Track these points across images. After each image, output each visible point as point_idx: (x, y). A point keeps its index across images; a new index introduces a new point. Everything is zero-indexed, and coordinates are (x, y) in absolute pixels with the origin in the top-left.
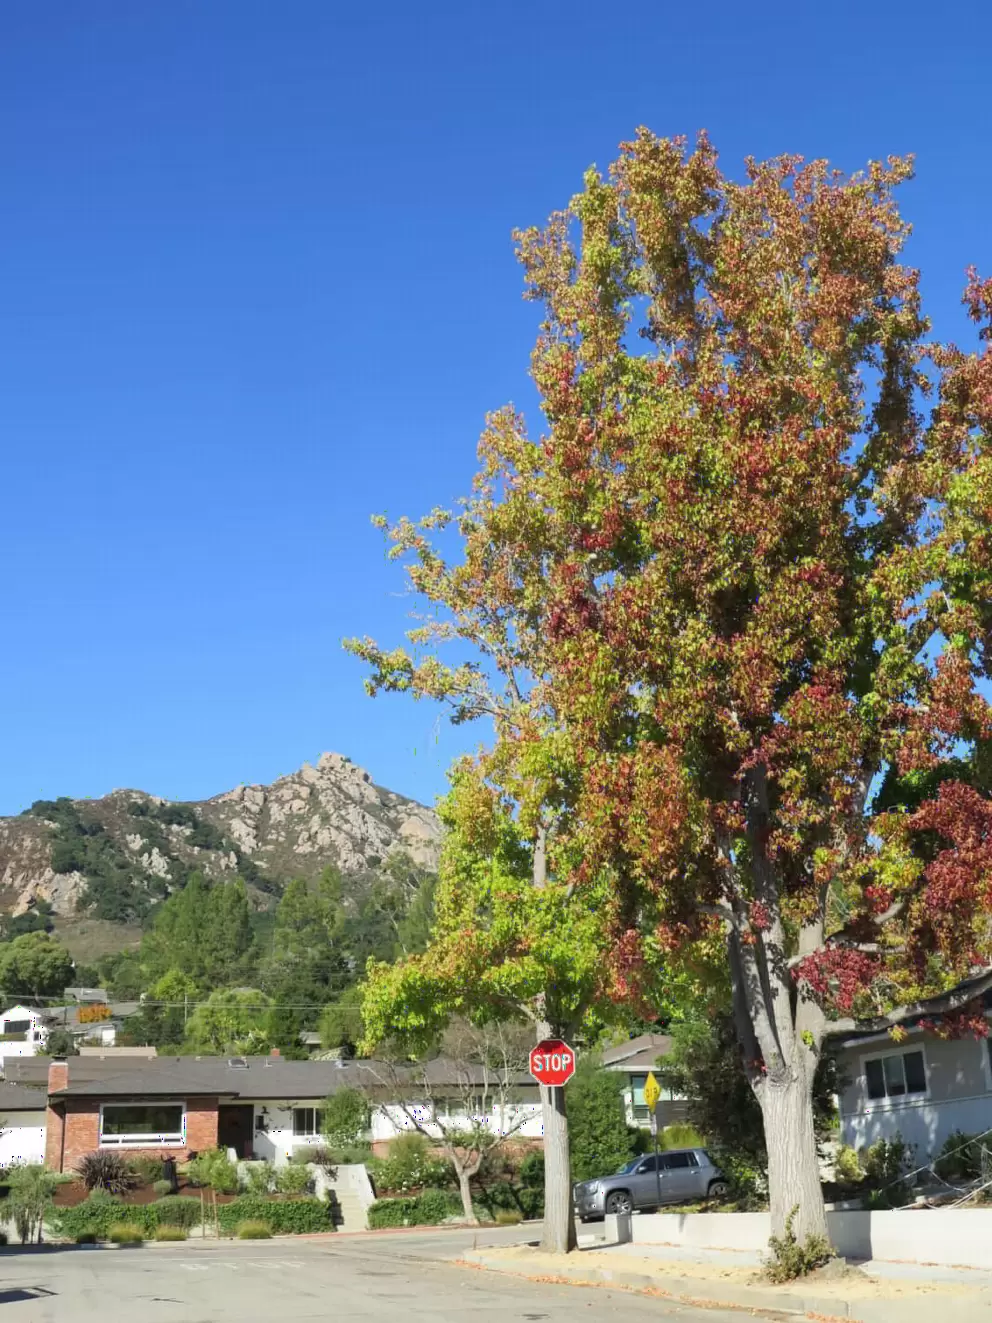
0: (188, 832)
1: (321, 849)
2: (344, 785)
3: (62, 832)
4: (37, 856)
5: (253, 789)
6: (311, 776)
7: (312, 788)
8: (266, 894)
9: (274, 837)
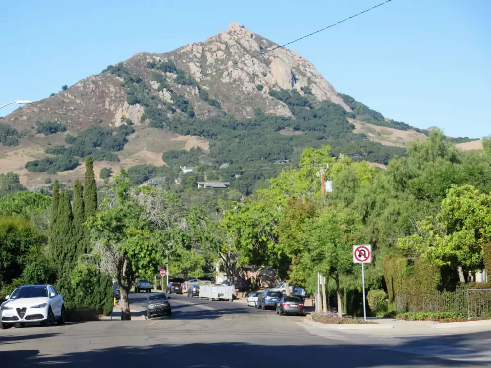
0: (175, 76)
1: (234, 81)
2: (242, 41)
3: (126, 83)
4: (118, 96)
5: (196, 44)
6: (225, 37)
7: (226, 43)
8: (213, 107)
9: (210, 72)
